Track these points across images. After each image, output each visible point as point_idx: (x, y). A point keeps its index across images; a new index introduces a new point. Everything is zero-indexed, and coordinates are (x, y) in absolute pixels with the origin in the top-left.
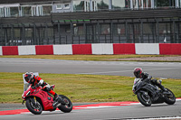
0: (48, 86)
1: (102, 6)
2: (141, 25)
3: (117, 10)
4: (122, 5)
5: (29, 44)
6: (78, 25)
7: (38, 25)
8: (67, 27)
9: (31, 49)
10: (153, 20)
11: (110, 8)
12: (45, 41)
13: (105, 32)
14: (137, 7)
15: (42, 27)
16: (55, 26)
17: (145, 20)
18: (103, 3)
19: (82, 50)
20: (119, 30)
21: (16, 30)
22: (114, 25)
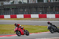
0: (22, 27)
1: (20, 2)
2: (33, 9)
3: (25, 4)
4: (26, 2)
6: (12, 9)
8: (8, 9)
10: (37, 7)
11: (22, 3)
12: (1, 14)
13: (21, 11)
14: (31, 3)
16: (5, 9)
17: (34, 7)
18: (20, 1)
19: (14, 17)
20: (26, 10)
22: (24, 9)
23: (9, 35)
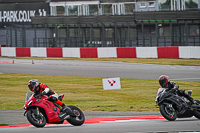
1: (191, 5)
5: (110, 46)
7: (120, 24)
9: (112, 52)
11: (196, 5)
12: (127, 43)
15: (123, 27)
21: (95, 30)
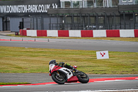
5: (101, 29)
7: (108, 14)
8: (130, 16)
12: (113, 27)
15: (111, 16)
16: (121, 16)
23: (129, 78)
